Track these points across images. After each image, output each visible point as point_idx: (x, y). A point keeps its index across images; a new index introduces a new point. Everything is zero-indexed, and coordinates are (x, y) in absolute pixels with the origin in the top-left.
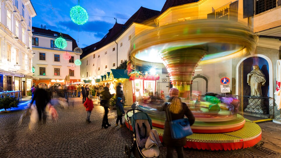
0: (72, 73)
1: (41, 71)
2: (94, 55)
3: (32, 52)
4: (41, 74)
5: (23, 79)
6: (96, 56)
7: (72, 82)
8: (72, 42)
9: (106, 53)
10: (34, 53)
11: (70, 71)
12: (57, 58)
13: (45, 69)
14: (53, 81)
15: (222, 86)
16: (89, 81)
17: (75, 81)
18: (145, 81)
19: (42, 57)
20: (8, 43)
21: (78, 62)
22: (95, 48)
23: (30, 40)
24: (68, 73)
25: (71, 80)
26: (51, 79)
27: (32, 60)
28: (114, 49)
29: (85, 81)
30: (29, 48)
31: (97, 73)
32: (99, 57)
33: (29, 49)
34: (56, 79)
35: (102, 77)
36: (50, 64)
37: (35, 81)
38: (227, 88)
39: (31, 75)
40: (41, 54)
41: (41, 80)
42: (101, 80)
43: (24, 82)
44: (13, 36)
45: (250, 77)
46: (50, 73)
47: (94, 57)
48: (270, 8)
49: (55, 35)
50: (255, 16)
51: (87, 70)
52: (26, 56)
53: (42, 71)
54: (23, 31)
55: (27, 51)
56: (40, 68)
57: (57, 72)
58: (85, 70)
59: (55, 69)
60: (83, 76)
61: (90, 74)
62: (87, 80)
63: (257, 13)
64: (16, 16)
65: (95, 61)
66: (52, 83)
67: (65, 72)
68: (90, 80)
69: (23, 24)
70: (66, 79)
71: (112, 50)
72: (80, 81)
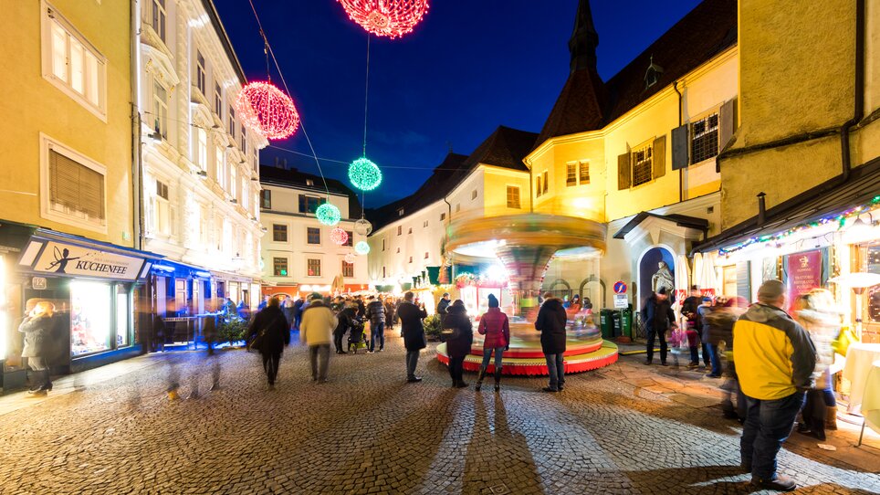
0: (348, 269)
1: (278, 266)
2: (400, 228)
3: (260, 225)
4: (277, 273)
5: (245, 286)
6: (405, 231)
7: (350, 290)
8: (347, 199)
9: (426, 225)
10: (266, 229)
11: (343, 265)
12: (314, 236)
13: (286, 262)
14: (304, 288)
15: (615, 296)
16: (388, 289)
17: (356, 287)
18: (480, 289)
19: (280, 233)
20: (218, 213)
21: (362, 247)
22: (401, 212)
23: (257, 199)
24: (338, 271)
25: (347, 287)
26: (299, 285)
27: (259, 244)
28: (443, 216)
29: (378, 288)
30: (255, 219)
31: (406, 270)
32: (410, 232)
33: (255, 222)
34: (311, 285)
35: (415, 279)
36: (297, 250)
37: (265, 289)
38: (623, 300)
39: (259, 276)
40: (276, 227)
41: (280, 288)
42: (413, 285)
43: (245, 291)
44: (227, 196)
45: (656, 281)
46: (297, 270)
47: (400, 234)
48: (703, 160)
49: (308, 184)
50: (690, 167)
51: (382, 262)
52: (249, 236)
53: (280, 265)
54: (244, 181)
55: (250, 225)
56: (275, 258)
57: (314, 267)
58: (379, 262)
59: (309, 260)
60: (374, 276)
61: (391, 273)
62: (383, 284)
63: (693, 163)
64: (232, 155)
65: (400, 242)
66: (301, 293)
67: (331, 269)
68: (391, 284)
69: (244, 169)
70: (335, 283)
71: (440, 217)
72: (366, 287)
